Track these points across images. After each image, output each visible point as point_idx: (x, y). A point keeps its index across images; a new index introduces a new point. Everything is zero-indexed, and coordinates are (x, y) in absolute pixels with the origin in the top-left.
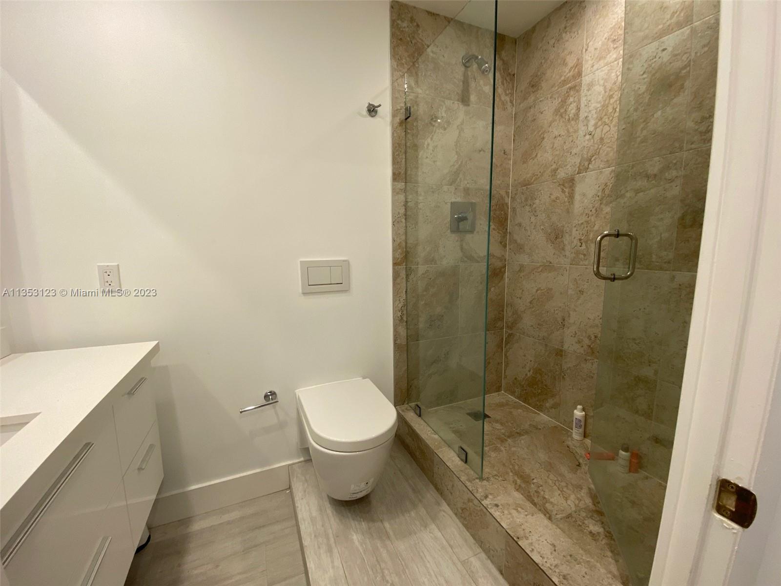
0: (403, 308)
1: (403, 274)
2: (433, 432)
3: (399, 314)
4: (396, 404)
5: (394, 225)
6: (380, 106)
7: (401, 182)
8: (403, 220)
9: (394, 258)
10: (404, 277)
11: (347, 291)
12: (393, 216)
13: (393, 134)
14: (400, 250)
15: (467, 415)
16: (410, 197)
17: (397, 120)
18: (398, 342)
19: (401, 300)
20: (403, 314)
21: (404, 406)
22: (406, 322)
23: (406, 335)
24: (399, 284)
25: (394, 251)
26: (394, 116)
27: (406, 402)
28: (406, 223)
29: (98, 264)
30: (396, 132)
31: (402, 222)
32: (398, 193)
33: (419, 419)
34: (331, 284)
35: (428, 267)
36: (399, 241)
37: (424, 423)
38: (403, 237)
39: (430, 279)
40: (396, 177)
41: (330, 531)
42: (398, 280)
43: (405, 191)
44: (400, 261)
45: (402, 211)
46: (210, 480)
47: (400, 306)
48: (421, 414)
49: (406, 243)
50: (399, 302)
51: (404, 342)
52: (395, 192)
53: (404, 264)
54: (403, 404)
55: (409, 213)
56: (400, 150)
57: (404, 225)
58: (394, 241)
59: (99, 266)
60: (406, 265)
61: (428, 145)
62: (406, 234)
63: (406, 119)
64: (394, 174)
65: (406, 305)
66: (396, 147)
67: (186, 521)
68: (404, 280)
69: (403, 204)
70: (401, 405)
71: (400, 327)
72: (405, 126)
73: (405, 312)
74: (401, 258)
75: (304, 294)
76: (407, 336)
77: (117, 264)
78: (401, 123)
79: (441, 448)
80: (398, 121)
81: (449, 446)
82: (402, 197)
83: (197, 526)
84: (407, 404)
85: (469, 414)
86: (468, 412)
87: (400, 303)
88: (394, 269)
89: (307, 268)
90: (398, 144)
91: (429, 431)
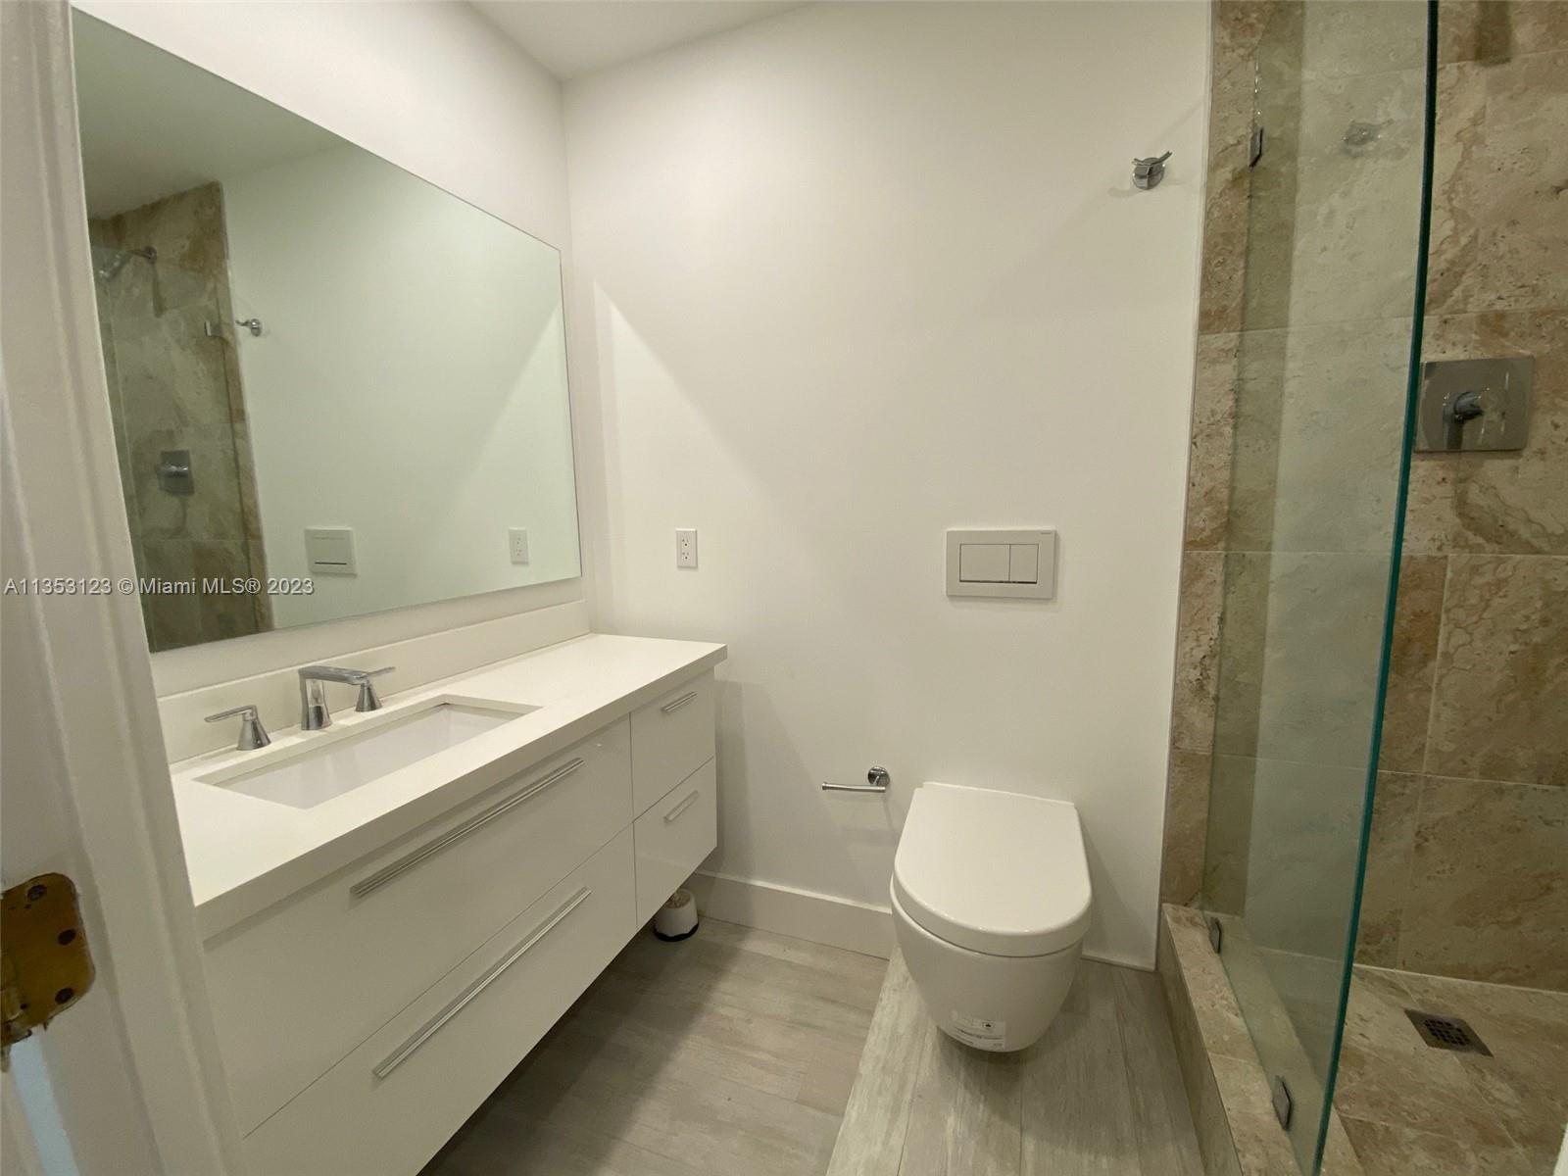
0: (1207, 661)
1: (1216, 572)
2: (1234, 1004)
3: (1195, 674)
4: (1165, 898)
5: (1195, 444)
6: (1168, 154)
7: (1228, 331)
8: (1228, 430)
9: (1188, 529)
10: (1220, 579)
11: (1048, 599)
12: (1193, 421)
13: (1208, 213)
14: (1208, 509)
15: (1403, 1013)
16: (1253, 368)
17: (1225, 174)
18: (1186, 744)
19: (1202, 638)
20: (1208, 677)
21: (1187, 908)
22: (1216, 699)
23: (1211, 729)
24: (1198, 596)
25: (1191, 510)
26: (1213, 167)
27: (1197, 904)
28: (1235, 435)
29: (678, 529)
30: (1221, 205)
31: (1222, 434)
32: (1214, 362)
33: (1213, 959)
34: (1009, 582)
35: (1306, 557)
36: (1207, 484)
37: (1222, 975)
38: (1225, 475)
39: (1314, 591)
40: (1209, 321)
41: (912, 1078)
42: (1199, 587)
43: (1240, 351)
44: (1208, 537)
45: (1227, 404)
46: (774, 882)
47: (1199, 654)
48: (1222, 947)
49: (1232, 489)
50: (1195, 644)
51: (1203, 749)
52: (1204, 358)
53: (1222, 545)
54: (1186, 905)
55: (1247, 408)
56: (1230, 248)
57: (1230, 442)
58: (1191, 484)
59: (677, 532)
60: (1226, 549)
61: (1332, 213)
62: (1233, 464)
63: (1254, 163)
64: (1204, 314)
65: (1218, 651)
66: (1216, 245)
67: (742, 930)
68: (1218, 590)
69: (1228, 386)
70: (1179, 903)
71: (1194, 710)
72: (1251, 183)
73: (1213, 673)
74: (1213, 530)
75: (952, 597)
76: (1215, 736)
77: (694, 530)
78: (1237, 179)
79: (1234, 1055)
80: (1229, 176)
81: (1262, 1063)
82: (1227, 371)
83: (753, 945)
84: (1201, 908)
85: (1412, 1015)
86: (1419, 1009)
87: (1200, 646)
88: (1186, 556)
89: (961, 546)
90: (1223, 235)
91: (1222, 998)
